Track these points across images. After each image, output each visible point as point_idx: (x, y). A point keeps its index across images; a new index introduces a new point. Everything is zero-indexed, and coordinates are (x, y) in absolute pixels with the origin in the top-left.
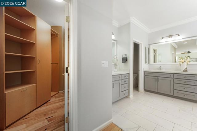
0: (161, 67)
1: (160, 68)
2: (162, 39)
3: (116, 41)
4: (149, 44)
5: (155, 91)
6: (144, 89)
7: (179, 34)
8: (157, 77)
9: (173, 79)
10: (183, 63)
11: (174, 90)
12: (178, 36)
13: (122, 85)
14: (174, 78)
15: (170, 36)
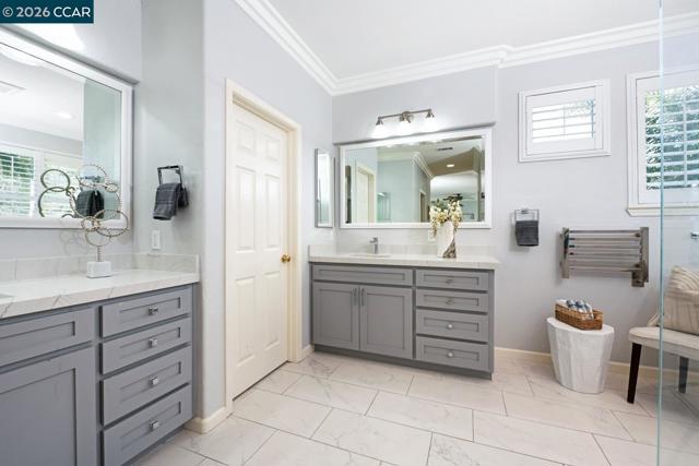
0: (376, 239)
1: (375, 245)
2: (378, 123)
3: (133, 83)
4: (336, 141)
5: (352, 348)
6: (312, 343)
7: (429, 111)
8: (356, 286)
9: (411, 290)
10: (442, 222)
11: (415, 335)
12: (429, 116)
13: (110, 375)
14: (414, 287)
15: (405, 116)
